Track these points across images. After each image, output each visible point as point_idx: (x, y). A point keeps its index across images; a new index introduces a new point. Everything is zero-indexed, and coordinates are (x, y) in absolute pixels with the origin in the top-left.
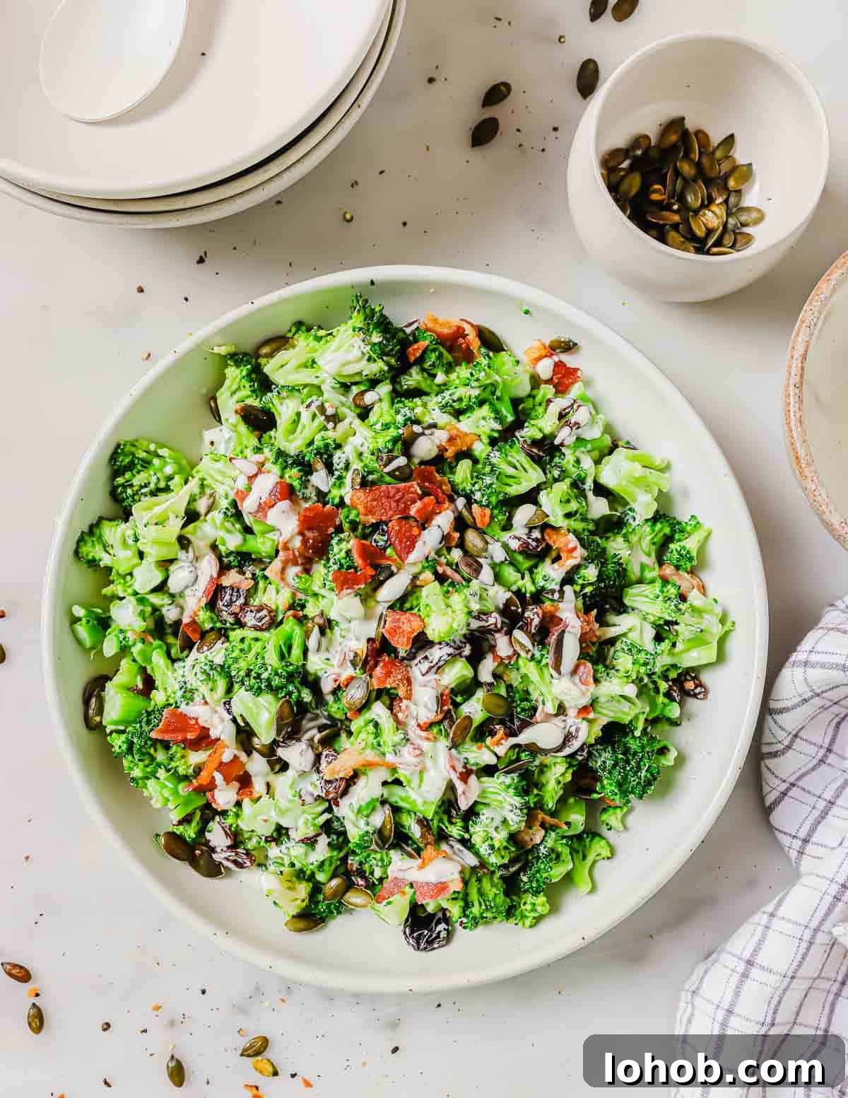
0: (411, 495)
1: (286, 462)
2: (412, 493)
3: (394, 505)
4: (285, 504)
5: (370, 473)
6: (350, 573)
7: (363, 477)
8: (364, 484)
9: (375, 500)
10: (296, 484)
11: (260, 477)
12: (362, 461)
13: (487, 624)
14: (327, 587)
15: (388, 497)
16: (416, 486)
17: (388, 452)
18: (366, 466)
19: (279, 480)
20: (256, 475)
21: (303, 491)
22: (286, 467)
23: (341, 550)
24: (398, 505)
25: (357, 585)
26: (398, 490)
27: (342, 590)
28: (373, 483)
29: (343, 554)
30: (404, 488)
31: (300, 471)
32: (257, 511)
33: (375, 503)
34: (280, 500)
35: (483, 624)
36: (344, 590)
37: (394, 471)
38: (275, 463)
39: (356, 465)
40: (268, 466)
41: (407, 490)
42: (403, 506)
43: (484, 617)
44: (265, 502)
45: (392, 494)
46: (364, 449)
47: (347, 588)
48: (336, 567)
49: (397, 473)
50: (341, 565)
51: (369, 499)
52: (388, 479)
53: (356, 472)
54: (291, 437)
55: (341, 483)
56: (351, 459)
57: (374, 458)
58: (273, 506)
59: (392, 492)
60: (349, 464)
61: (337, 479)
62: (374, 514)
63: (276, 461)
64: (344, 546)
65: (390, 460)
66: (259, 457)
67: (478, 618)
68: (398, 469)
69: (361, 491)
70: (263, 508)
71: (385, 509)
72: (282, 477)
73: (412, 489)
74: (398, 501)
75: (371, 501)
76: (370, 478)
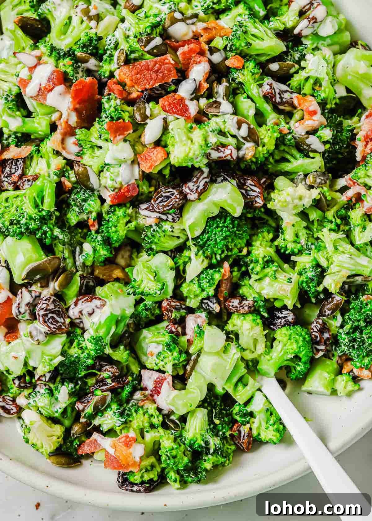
0: (167, 65)
1: (59, 54)
2: (167, 64)
3: (154, 75)
4: (60, 88)
5: (132, 52)
6: (120, 123)
7: (127, 55)
8: (127, 62)
9: (138, 73)
10: (69, 70)
11: (39, 68)
12: (128, 42)
13: (223, 156)
14: (102, 138)
15: (148, 70)
16: (169, 58)
17: (147, 35)
18: (130, 47)
19: (55, 69)
20: (35, 66)
21: (76, 75)
22: (59, 59)
23: (111, 106)
24: (157, 75)
25: (127, 131)
26: (156, 63)
27: (116, 137)
28: (135, 60)
29: (112, 109)
30: (160, 62)
31: (71, 60)
32: (37, 96)
33: (138, 76)
34: (57, 85)
35: (221, 154)
36: (118, 136)
37: (153, 49)
38: (50, 56)
39: (124, 46)
40: (45, 58)
41: (163, 63)
42: (161, 75)
43: (222, 149)
44: (45, 88)
45: (151, 66)
46: (131, 33)
47: (119, 135)
48: (108, 120)
49: (155, 51)
50: (112, 118)
51: (133, 73)
52: (148, 56)
53: (122, 51)
54: (63, 37)
55: (111, 60)
56: (120, 40)
57: (136, 40)
58: (51, 90)
59: (151, 65)
60: (118, 44)
61: (108, 57)
62: (139, 84)
63: (51, 54)
64: (113, 103)
65: (148, 41)
66: (36, 53)
67: (217, 150)
68: (156, 47)
69: (126, 67)
70: (43, 92)
71: (147, 80)
72: (57, 67)
73: (167, 61)
74: (156, 72)
75: (135, 74)
76: (132, 56)
